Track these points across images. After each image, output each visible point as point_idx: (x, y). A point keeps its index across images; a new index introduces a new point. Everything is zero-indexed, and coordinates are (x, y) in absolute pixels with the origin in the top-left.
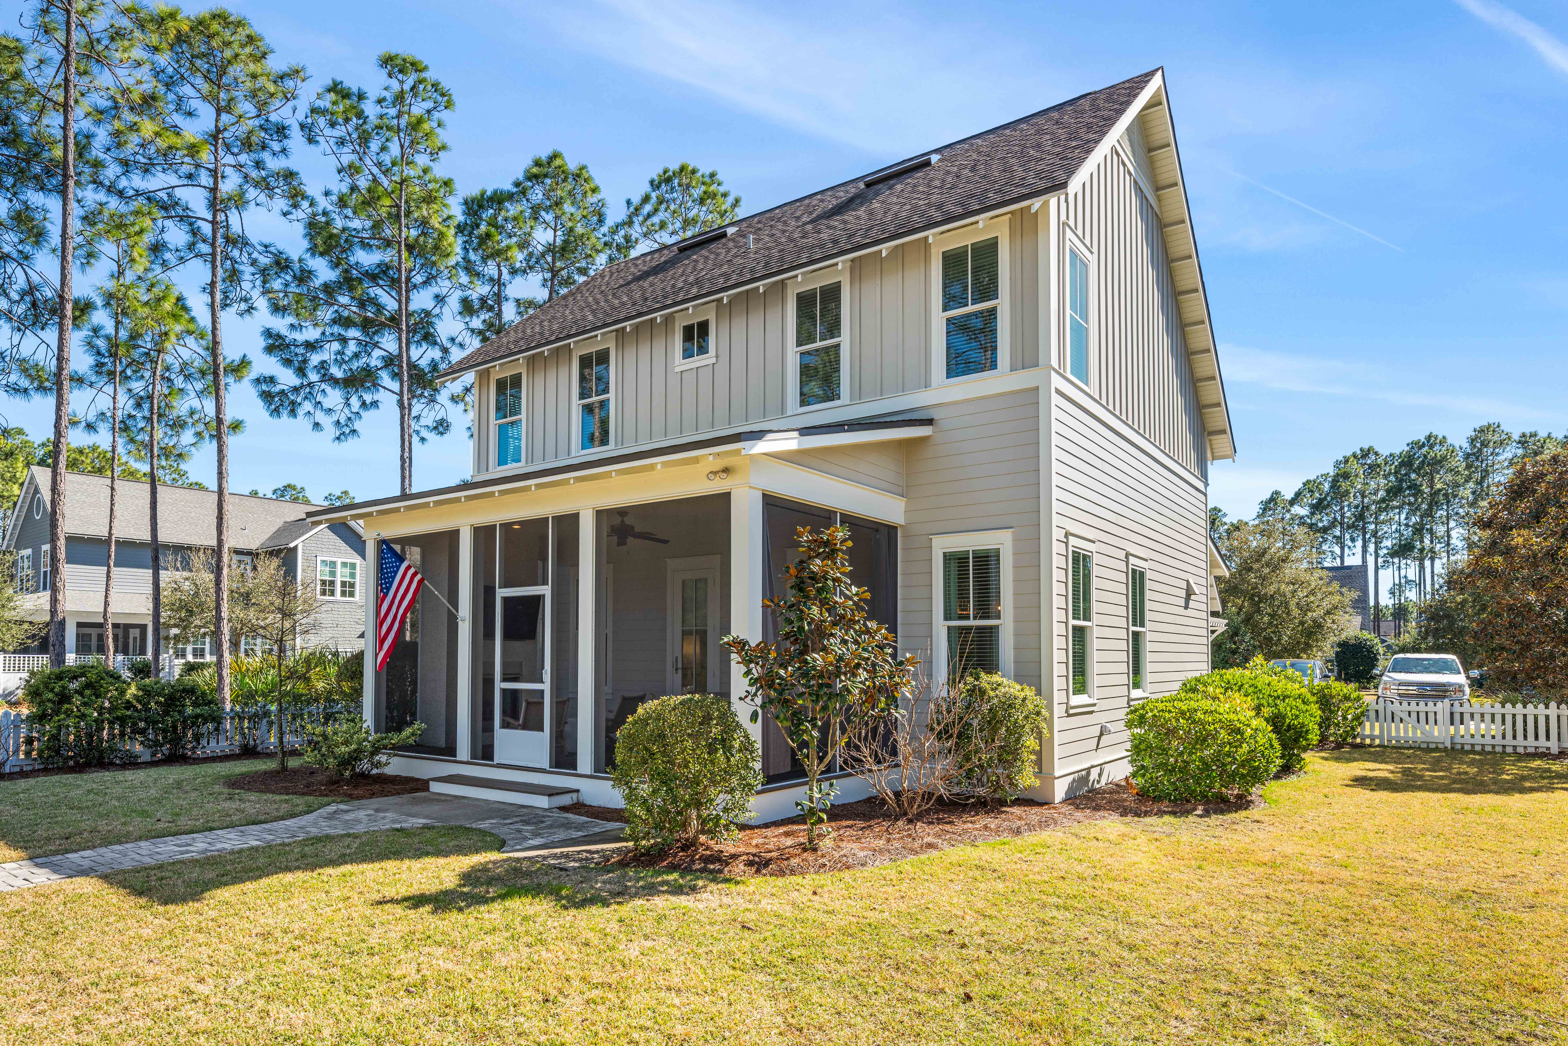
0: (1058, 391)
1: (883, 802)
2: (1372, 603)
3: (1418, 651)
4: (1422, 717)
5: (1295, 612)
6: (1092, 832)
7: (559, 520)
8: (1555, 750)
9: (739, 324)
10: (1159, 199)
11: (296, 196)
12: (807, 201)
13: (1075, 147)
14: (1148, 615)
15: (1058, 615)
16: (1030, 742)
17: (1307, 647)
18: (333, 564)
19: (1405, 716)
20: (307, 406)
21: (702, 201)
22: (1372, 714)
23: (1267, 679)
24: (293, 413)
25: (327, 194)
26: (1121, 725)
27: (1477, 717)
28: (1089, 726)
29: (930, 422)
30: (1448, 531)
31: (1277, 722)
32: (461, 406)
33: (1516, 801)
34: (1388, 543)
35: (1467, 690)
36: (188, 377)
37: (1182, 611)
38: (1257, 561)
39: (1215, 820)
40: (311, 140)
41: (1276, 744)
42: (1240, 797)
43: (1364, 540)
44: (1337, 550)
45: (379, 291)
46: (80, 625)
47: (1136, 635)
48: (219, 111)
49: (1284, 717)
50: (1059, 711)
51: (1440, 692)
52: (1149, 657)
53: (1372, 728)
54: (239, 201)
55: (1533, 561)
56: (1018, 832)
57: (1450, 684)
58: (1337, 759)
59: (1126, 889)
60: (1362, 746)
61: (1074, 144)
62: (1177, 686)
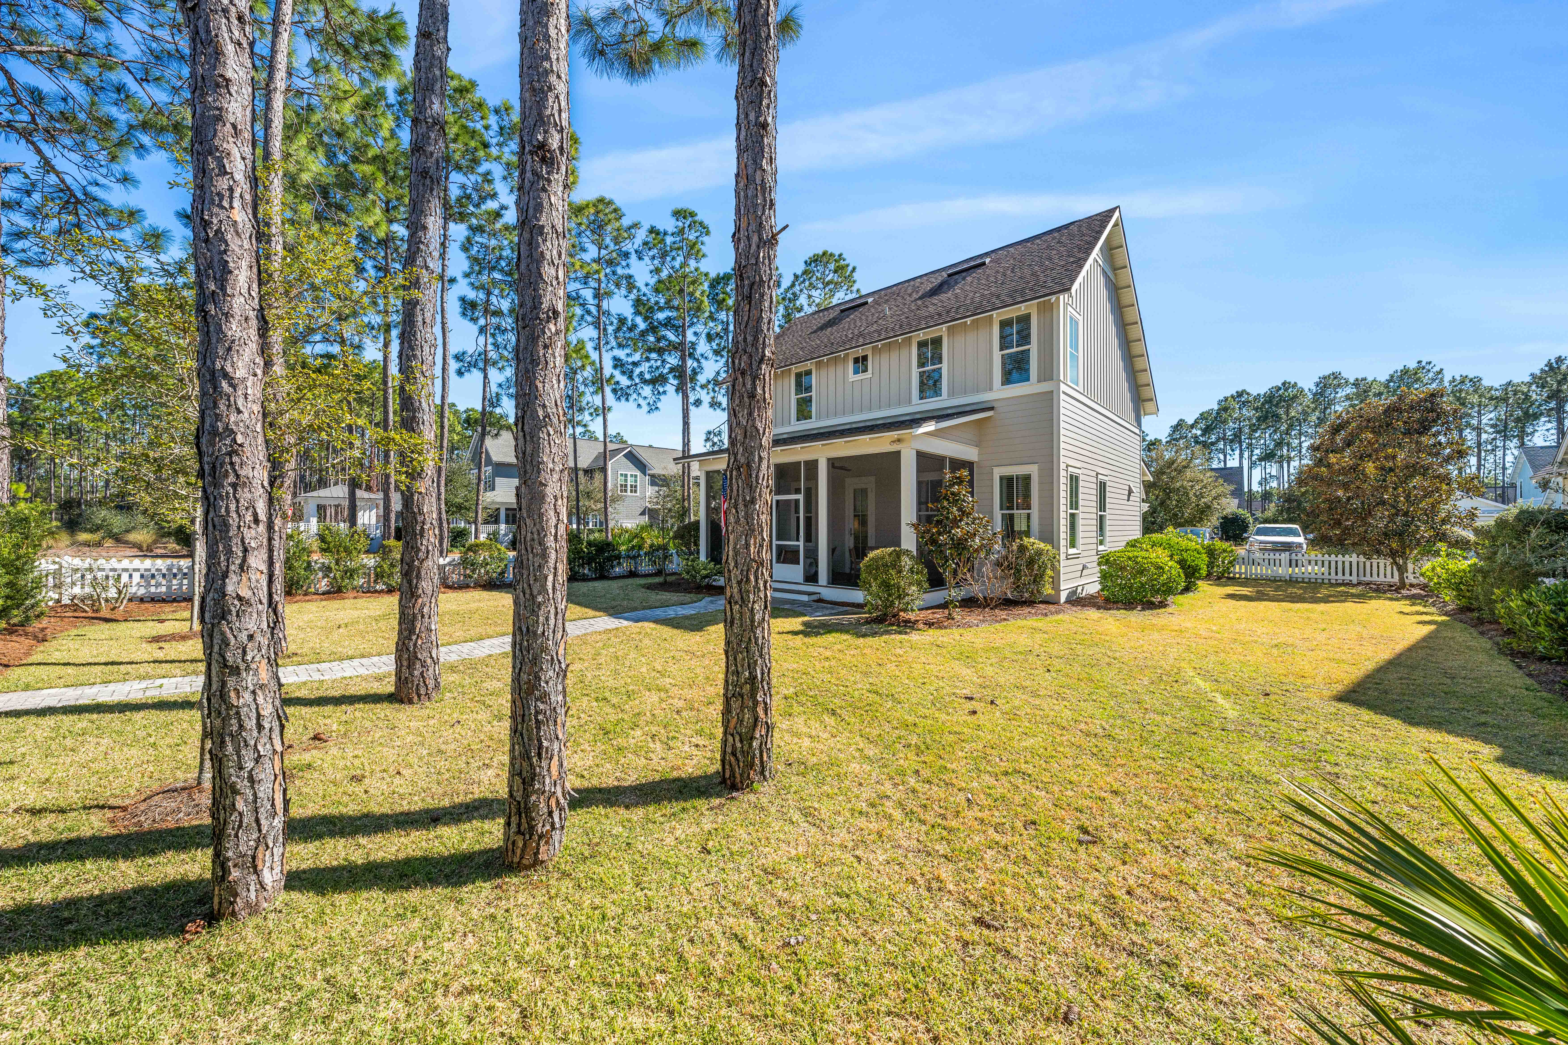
0: (1064, 393)
1: (978, 600)
2: (1246, 490)
3: (1275, 521)
4: (1272, 562)
5: (1194, 499)
6: (1083, 616)
7: (807, 463)
8: (1355, 581)
9: (885, 357)
10: (1116, 275)
11: (631, 286)
12: (912, 283)
13: (1073, 262)
14: (1108, 506)
15: (1063, 508)
16: (1049, 572)
17: (1201, 519)
18: (626, 476)
19: (1261, 562)
20: (635, 396)
21: (835, 272)
22: (1241, 560)
23: (1176, 540)
24: (627, 400)
25: (647, 285)
26: (1095, 564)
27: (1313, 563)
28: (1077, 565)
29: (992, 409)
30: (1300, 443)
31: (1182, 563)
32: (705, 391)
33: (1322, 607)
34: (1257, 452)
35: (1305, 546)
36: (586, 385)
37: (1126, 502)
38: (1169, 467)
39: (1147, 612)
40: (640, 258)
41: (1182, 575)
42: (1160, 602)
43: (1241, 450)
44: (1221, 456)
45: (668, 333)
46: (507, 509)
47: (1101, 516)
48: (599, 249)
49: (1186, 561)
50: (1063, 556)
51: (1287, 547)
52: (1108, 528)
53: (1240, 568)
54: (609, 294)
55: (1343, 471)
56: (1046, 615)
57: (1293, 543)
58: (1218, 585)
59: (1107, 638)
60: (1234, 578)
61: (1072, 260)
62: (1124, 543)
